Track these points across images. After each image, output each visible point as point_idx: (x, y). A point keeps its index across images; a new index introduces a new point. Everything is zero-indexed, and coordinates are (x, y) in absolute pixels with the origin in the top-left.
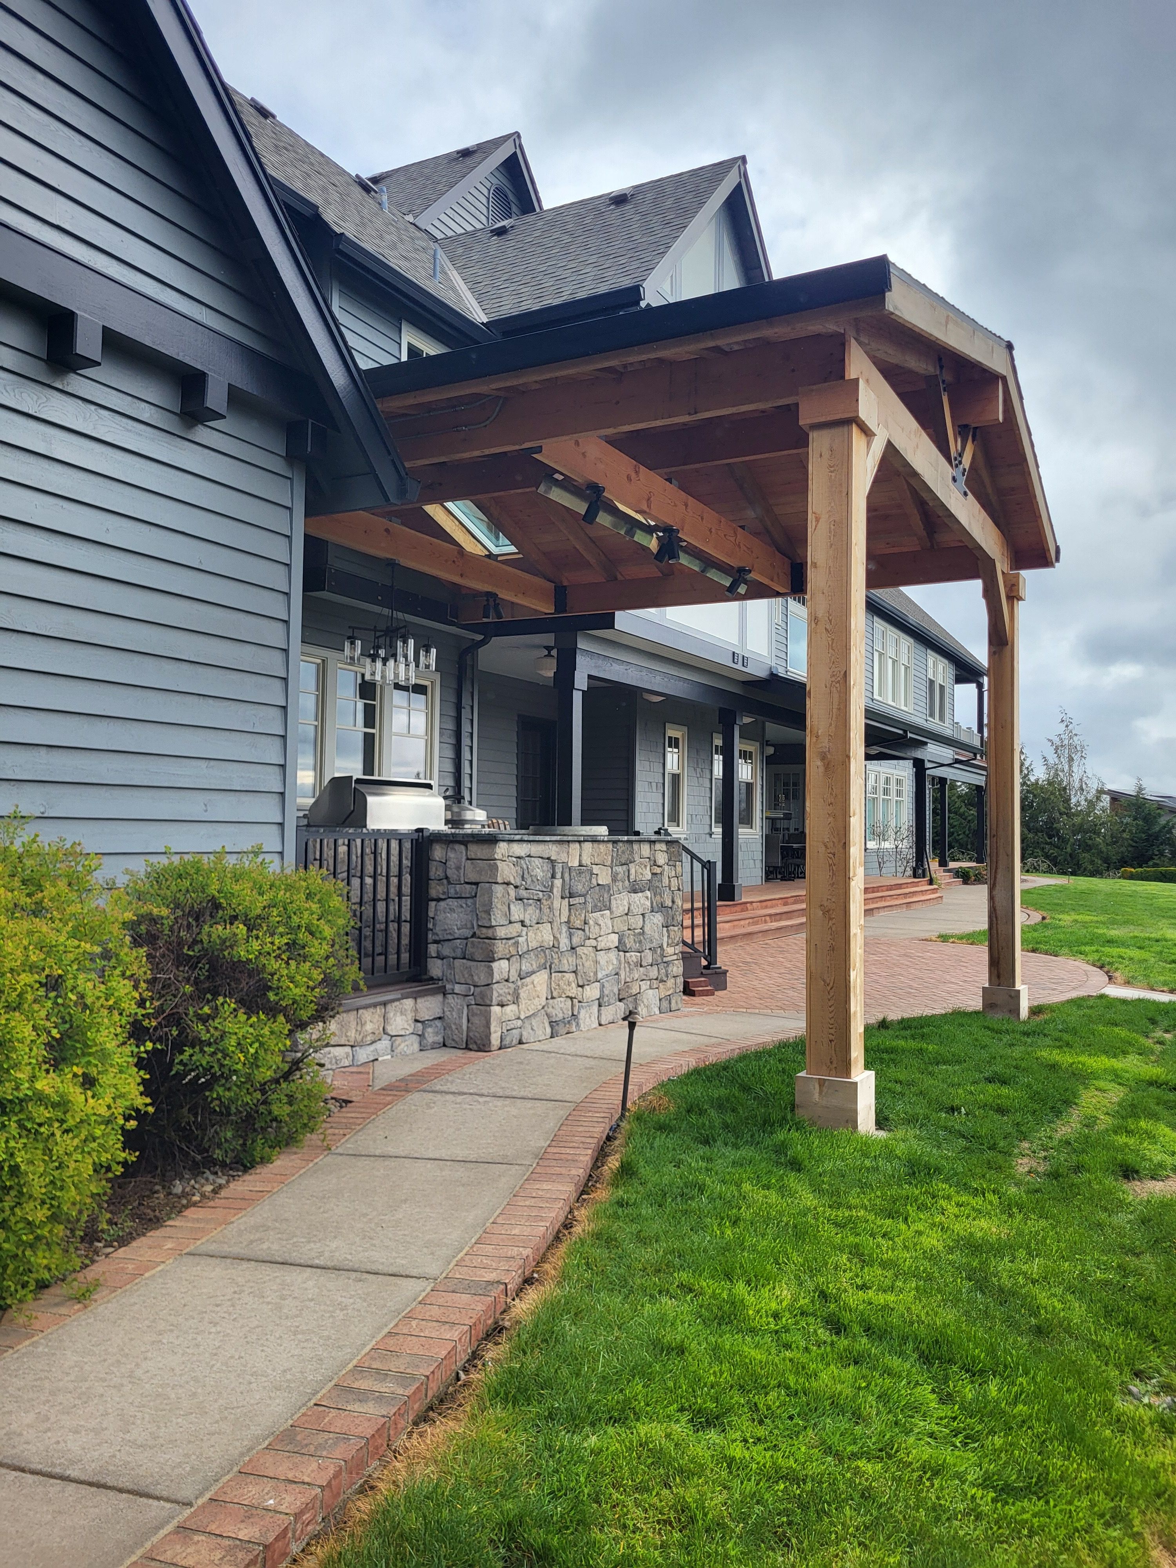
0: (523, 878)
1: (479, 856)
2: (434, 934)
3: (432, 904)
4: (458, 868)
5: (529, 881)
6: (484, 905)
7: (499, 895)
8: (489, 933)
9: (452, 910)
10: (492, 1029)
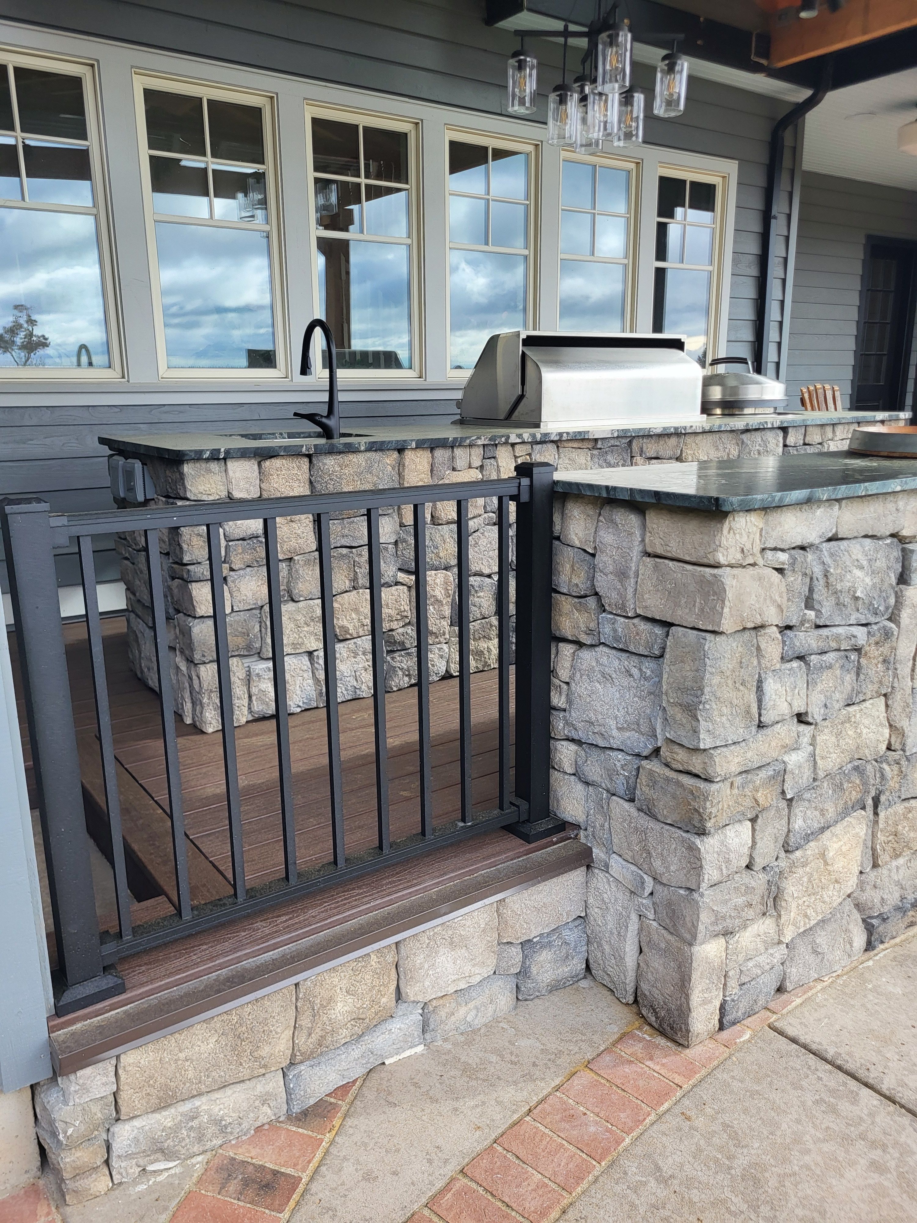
0: (809, 603)
1: (675, 550)
2: (567, 723)
3: (566, 650)
4: (622, 574)
5: (827, 607)
6: (682, 690)
7: (728, 664)
8: (696, 764)
9: (606, 678)
10: (696, 998)
